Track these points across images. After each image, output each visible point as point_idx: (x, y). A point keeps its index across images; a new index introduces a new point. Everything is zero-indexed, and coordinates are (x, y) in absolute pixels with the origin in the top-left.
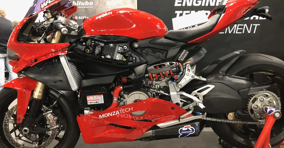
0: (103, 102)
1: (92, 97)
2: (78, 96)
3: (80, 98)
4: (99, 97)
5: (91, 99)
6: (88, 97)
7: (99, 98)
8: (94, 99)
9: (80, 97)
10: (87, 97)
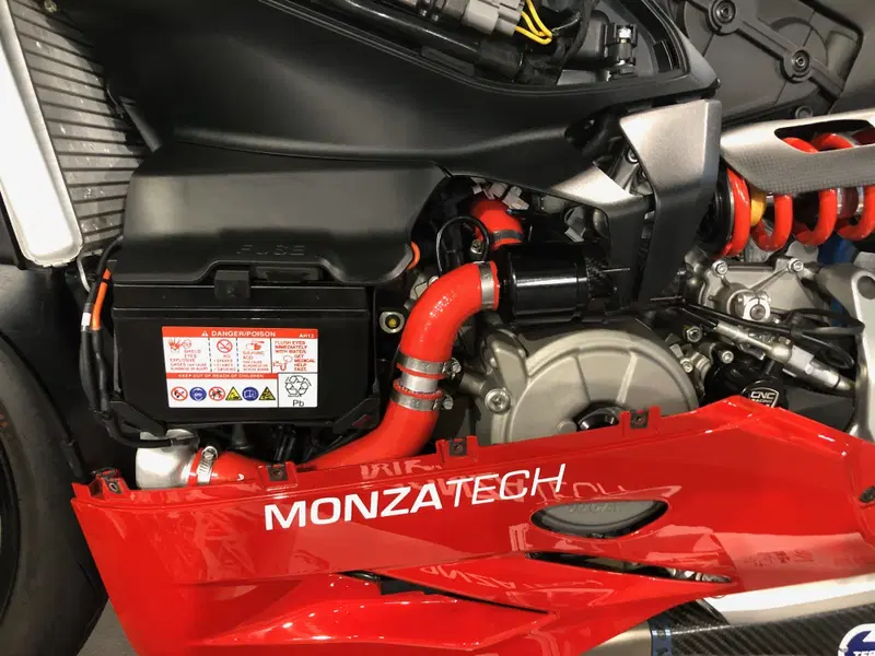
0: (310, 400)
1: (214, 341)
2: (86, 319)
3: (95, 340)
4: (280, 348)
5: (202, 358)
6: (177, 340)
7: (278, 357)
8: (227, 361)
9: (96, 327)
10: (166, 341)
